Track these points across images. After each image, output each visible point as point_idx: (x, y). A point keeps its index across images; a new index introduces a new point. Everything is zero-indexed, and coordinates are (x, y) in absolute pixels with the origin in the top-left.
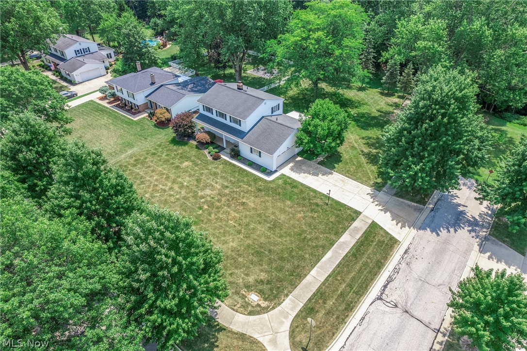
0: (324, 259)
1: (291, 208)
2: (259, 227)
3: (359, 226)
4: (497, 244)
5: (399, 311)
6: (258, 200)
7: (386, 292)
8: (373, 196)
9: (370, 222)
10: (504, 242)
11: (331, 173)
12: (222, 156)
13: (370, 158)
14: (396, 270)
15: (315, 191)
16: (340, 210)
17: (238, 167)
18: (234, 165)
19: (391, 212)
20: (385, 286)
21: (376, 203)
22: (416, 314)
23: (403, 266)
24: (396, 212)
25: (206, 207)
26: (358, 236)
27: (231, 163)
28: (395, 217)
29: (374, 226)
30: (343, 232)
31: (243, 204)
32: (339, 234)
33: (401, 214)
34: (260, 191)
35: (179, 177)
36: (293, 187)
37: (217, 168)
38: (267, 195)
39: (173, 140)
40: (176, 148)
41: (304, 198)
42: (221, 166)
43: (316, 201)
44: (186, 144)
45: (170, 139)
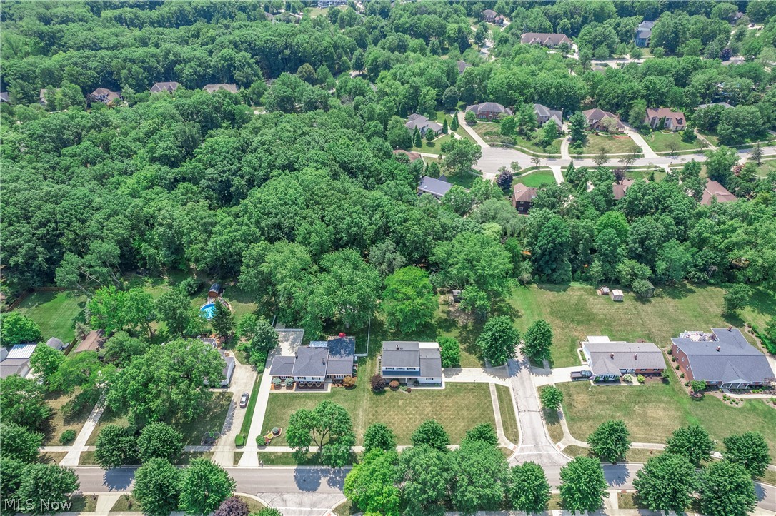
0: (494, 410)
1: (465, 397)
2: (463, 412)
3: (492, 389)
4: (535, 369)
5: (526, 412)
6: (450, 401)
7: (519, 408)
8: (486, 372)
9: (494, 385)
10: (536, 366)
11: (462, 370)
12: (411, 388)
13: (467, 351)
14: (516, 399)
15: (465, 383)
16: (481, 386)
17: (424, 390)
18: (421, 390)
20: (517, 407)
21: (489, 375)
22: (531, 410)
23: (516, 396)
24: (498, 375)
25: (435, 417)
26: (496, 393)
27: (419, 390)
28: (500, 377)
29: (497, 385)
30: (490, 395)
31: (447, 406)
32: (490, 397)
33: (501, 374)
34: (446, 396)
35: (406, 411)
36: (456, 386)
37: (416, 396)
38: (451, 396)
39: (375, 393)
40: (383, 397)
41: (465, 389)
42: (417, 394)
43: (470, 387)
44: (385, 391)
45: (372, 393)
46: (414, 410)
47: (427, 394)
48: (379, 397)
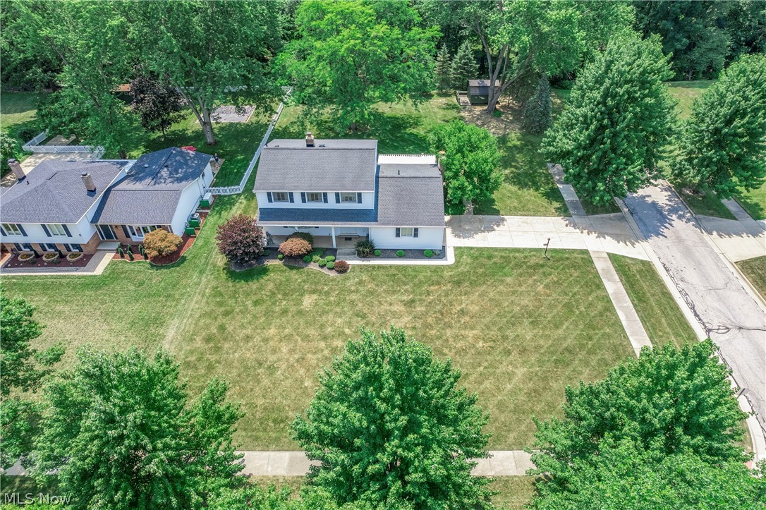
0: (624, 323)
1: (520, 285)
2: (520, 331)
3: (602, 265)
4: (710, 220)
5: (734, 332)
6: (475, 296)
7: (705, 321)
8: (575, 226)
9: (606, 256)
10: (712, 215)
11: (503, 220)
12: (348, 262)
13: (514, 182)
14: (684, 294)
15: (518, 250)
16: (568, 258)
17: (391, 266)
18: (380, 267)
19: (608, 235)
20: (696, 315)
21: (585, 231)
22: (748, 325)
23: (682, 285)
24: (611, 232)
26: (617, 278)
27: (373, 267)
28: (618, 238)
29: (613, 258)
30: (601, 281)
31: (462, 312)
32: (600, 286)
33: (618, 232)
34: (458, 283)
35: (322, 326)
36: (489, 258)
37: (361, 283)
38: (473, 284)
39: (232, 275)
40: (254, 285)
41: (518, 266)
42: (365, 277)
43: (533, 261)
44: (265, 271)
45: (223, 276)
46: (350, 325)
47: (397, 278)
48: (242, 285)
